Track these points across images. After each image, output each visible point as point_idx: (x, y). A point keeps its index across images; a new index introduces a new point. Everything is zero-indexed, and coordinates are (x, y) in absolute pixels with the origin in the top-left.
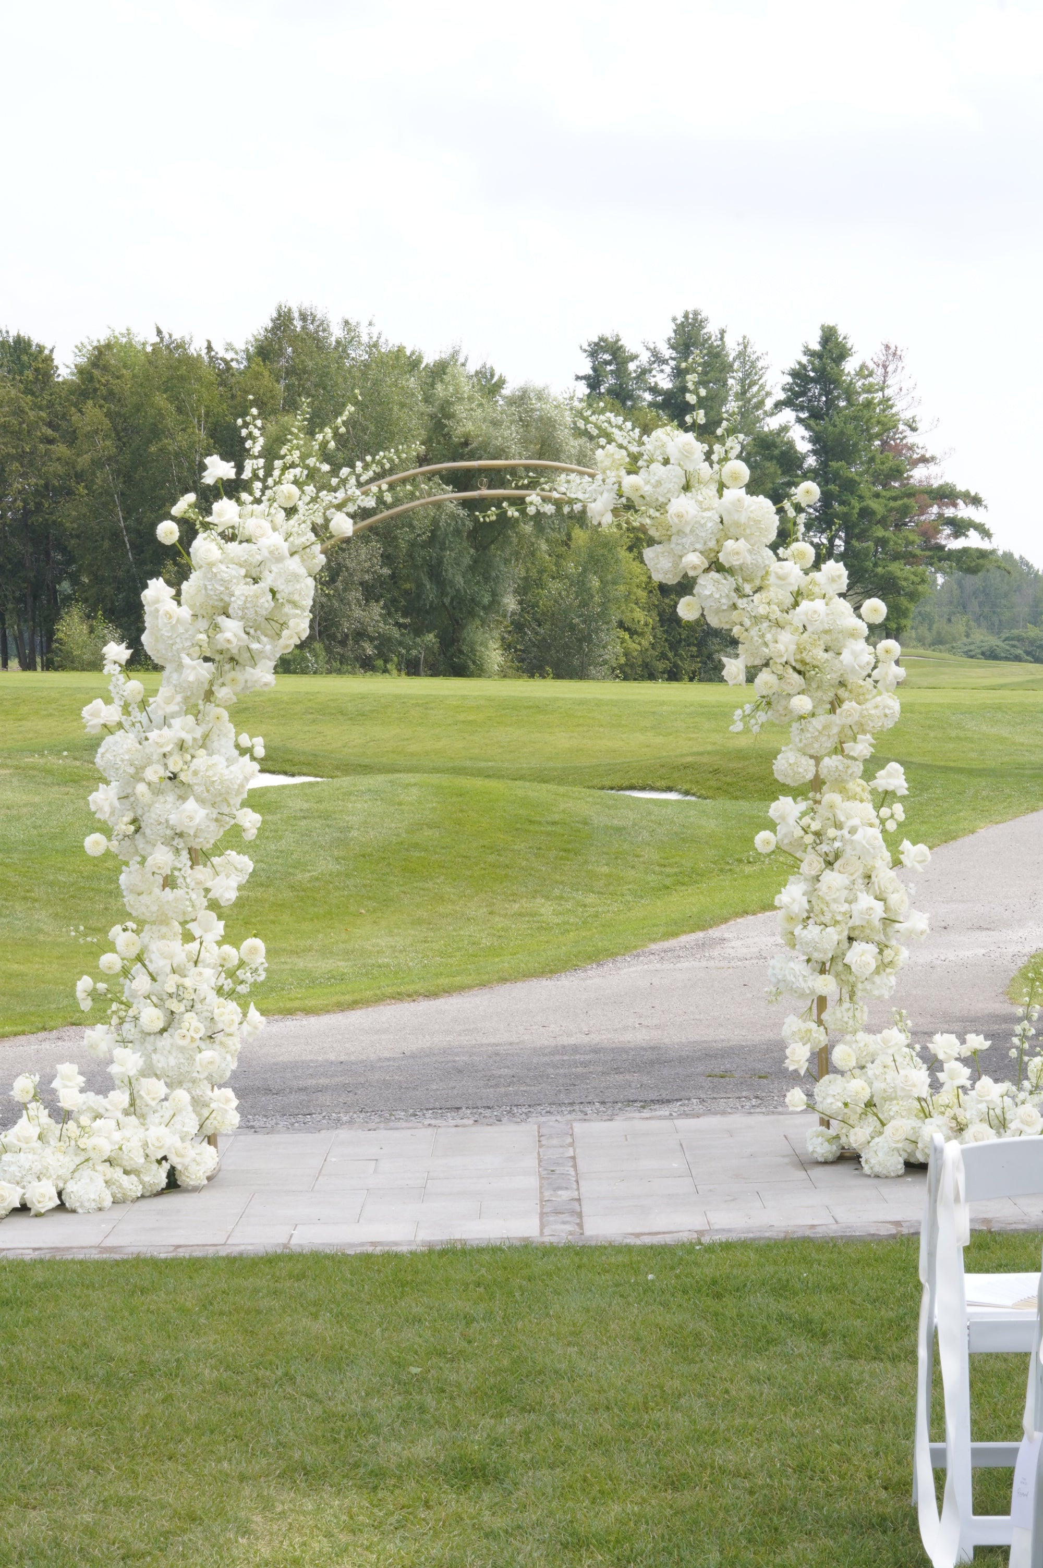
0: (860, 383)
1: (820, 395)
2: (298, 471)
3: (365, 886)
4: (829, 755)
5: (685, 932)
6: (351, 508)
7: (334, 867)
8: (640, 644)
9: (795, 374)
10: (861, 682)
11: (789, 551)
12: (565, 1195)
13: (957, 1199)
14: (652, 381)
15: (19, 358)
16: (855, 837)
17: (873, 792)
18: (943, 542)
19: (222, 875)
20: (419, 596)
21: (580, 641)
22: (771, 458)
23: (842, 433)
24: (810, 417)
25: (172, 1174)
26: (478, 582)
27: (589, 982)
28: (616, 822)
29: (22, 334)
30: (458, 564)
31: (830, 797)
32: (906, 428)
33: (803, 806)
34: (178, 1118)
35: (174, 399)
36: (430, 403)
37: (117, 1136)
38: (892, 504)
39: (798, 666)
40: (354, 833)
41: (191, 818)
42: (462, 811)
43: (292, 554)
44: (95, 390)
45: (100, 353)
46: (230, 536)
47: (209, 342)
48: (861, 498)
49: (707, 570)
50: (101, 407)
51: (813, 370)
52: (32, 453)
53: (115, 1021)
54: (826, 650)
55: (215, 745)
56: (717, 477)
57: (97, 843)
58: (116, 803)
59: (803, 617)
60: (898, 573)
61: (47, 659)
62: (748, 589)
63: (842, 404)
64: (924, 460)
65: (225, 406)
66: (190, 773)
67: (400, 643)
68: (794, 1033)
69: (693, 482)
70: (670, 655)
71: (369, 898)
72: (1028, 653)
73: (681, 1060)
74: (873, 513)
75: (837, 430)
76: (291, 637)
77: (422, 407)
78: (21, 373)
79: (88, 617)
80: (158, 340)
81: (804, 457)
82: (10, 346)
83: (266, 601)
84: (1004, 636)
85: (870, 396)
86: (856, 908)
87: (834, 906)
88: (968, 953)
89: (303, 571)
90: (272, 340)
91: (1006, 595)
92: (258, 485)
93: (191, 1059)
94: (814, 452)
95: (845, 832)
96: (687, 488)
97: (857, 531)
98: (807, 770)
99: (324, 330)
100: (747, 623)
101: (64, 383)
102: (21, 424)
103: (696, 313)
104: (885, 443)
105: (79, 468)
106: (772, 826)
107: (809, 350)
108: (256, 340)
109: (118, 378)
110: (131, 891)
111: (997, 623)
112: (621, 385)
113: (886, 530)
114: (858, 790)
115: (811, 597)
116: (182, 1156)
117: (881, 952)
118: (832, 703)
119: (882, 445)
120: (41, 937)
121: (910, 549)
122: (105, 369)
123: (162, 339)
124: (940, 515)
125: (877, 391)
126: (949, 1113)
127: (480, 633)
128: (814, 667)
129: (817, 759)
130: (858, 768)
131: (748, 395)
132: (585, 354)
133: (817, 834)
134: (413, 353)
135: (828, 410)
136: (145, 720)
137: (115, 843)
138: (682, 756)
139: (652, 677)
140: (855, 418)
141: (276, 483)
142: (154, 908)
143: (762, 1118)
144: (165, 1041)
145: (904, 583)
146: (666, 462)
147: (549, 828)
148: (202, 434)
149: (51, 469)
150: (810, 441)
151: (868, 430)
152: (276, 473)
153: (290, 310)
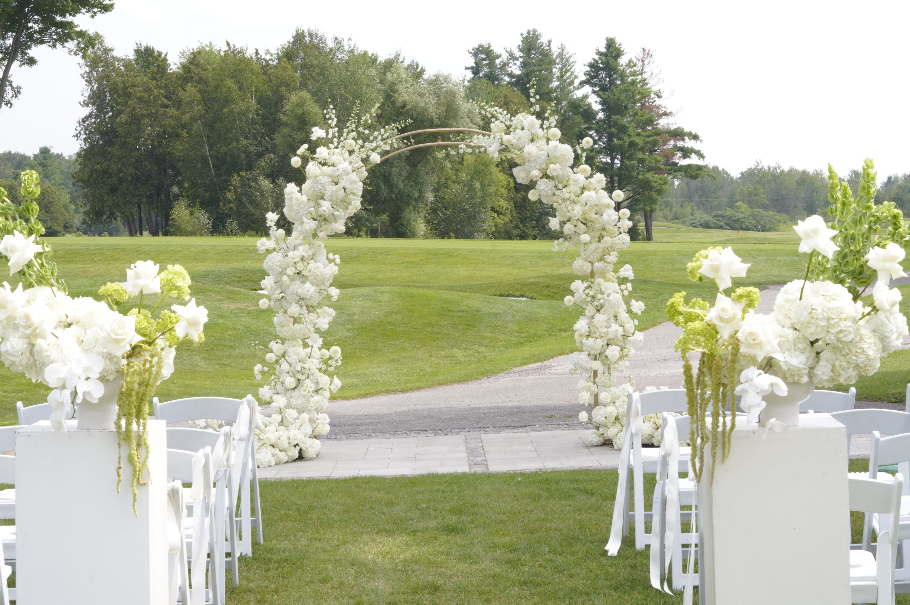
0: (628, 71)
1: (606, 77)
2: (354, 133)
3: (364, 343)
4: (598, 261)
5: (531, 363)
6: (379, 150)
7: (347, 334)
8: (503, 220)
9: (591, 66)
10: (612, 228)
11: (578, 169)
12: (479, 459)
13: (638, 415)
14: (509, 70)
15: (147, 59)
16: (610, 298)
17: (618, 278)
18: (677, 161)
19: (322, 317)
20: (377, 193)
21: (469, 218)
22: (578, 113)
23: (619, 99)
24: (600, 90)
25: (300, 451)
26: (412, 185)
27: (483, 385)
28: (494, 311)
29: (149, 45)
30: (400, 175)
31: (598, 280)
32: (655, 96)
33: (586, 284)
34: (303, 427)
35: (237, 82)
36: (383, 84)
37: (277, 434)
38: (647, 139)
39: (584, 221)
40: (356, 317)
41: (308, 291)
42: (412, 305)
43: (353, 171)
44: (192, 77)
45: (195, 56)
46: (324, 164)
47: (257, 50)
48: (630, 136)
49: (542, 178)
50: (196, 87)
51: (602, 63)
52: (156, 113)
53: (273, 383)
54: (596, 214)
55: (318, 258)
56: (546, 135)
57: (265, 303)
58: (273, 285)
59: (585, 199)
60: (651, 179)
61: (165, 230)
62: (560, 186)
63: (619, 82)
64: (665, 114)
65: (266, 86)
66: (307, 271)
67: (367, 220)
68: (583, 388)
69: (535, 138)
70: (521, 226)
71: (366, 349)
72: (727, 224)
73: (531, 412)
74: (637, 144)
75: (616, 97)
76: (353, 209)
77: (379, 86)
78: (149, 68)
79: (189, 206)
80: (227, 48)
81: (597, 113)
82: (142, 52)
83: (341, 193)
84: (713, 214)
85: (634, 78)
86: (610, 330)
87: (600, 330)
88: (675, 371)
89: (357, 179)
90: (293, 48)
91: (714, 191)
92: (336, 140)
93: (308, 401)
94: (603, 110)
95: (605, 296)
96: (532, 140)
97: (627, 155)
98: (588, 268)
99: (322, 43)
100: (560, 201)
101: (174, 73)
102: (149, 97)
103: (534, 31)
104: (643, 105)
105: (183, 122)
106: (572, 293)
107: (599, 52)
108: (283, 48)
109: (205, 70)
110: (279, 325)
111: (709, 208)
112: (491, 72)
113: (644, 154)
114: (611, 277)
115: (589, 189)
116: (305, 444)
117: (622, 350)
118: (599, 238)
119: (642, 106)
120: (198, 369)
121: (658, 165)
122: (197, 65)
123: (230, 48)
124: (675, 146)
125: (638, 75)
126: (652, 420)
127: (412, 214)
128: (591, 221)
129: (592, 263)
130: (611, 267)
131: (565, 78)
132: (471, 55)
133: (593, 297)
134: (372, 55)
135: (610, 86)
136: (285, 248)
137: (273, 303)
138: (529, 278)
139: (510, 238)
140: (626, 91)
141: (345, 139)
142: (290, 333)
143: (569, 431)
144: (296, 393)
145: (655, 184)
146: (523, 129)
147: (459, 314)
148: (253, 102)
149: (167, 122)
150: (600, 104)
151: (633, 97)
152: (345, 135)
153: (303, 31)
